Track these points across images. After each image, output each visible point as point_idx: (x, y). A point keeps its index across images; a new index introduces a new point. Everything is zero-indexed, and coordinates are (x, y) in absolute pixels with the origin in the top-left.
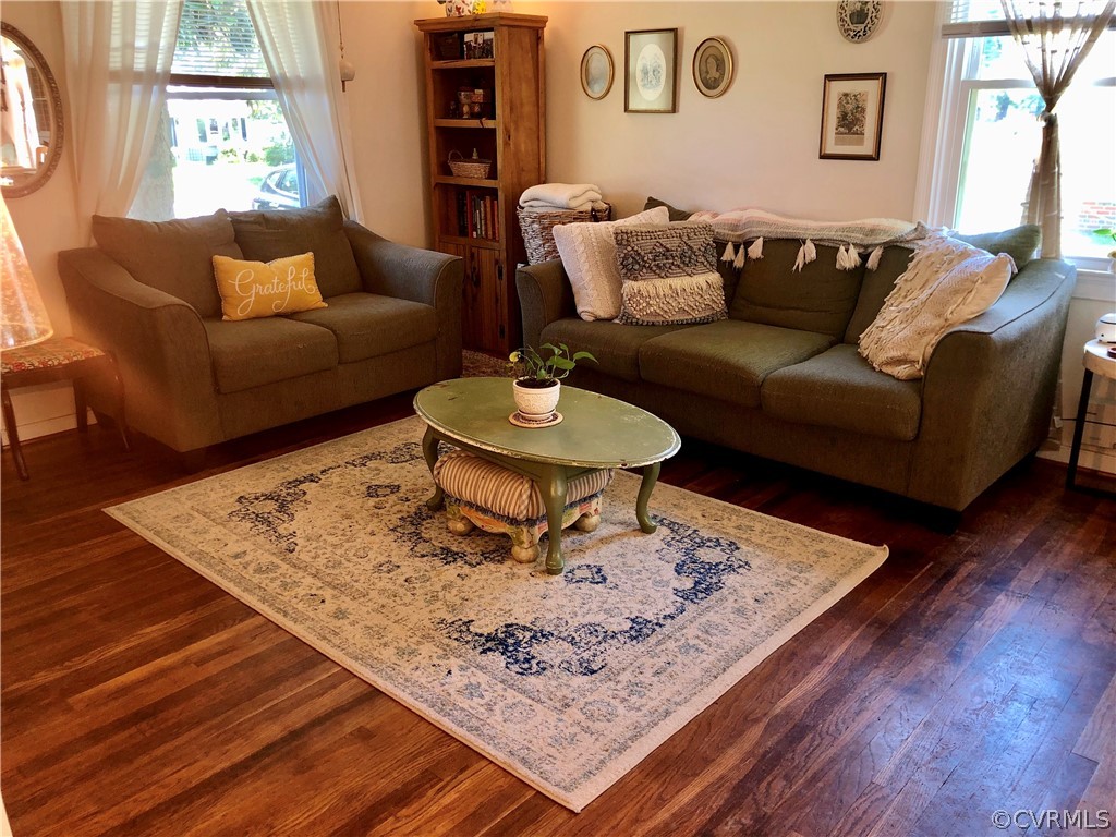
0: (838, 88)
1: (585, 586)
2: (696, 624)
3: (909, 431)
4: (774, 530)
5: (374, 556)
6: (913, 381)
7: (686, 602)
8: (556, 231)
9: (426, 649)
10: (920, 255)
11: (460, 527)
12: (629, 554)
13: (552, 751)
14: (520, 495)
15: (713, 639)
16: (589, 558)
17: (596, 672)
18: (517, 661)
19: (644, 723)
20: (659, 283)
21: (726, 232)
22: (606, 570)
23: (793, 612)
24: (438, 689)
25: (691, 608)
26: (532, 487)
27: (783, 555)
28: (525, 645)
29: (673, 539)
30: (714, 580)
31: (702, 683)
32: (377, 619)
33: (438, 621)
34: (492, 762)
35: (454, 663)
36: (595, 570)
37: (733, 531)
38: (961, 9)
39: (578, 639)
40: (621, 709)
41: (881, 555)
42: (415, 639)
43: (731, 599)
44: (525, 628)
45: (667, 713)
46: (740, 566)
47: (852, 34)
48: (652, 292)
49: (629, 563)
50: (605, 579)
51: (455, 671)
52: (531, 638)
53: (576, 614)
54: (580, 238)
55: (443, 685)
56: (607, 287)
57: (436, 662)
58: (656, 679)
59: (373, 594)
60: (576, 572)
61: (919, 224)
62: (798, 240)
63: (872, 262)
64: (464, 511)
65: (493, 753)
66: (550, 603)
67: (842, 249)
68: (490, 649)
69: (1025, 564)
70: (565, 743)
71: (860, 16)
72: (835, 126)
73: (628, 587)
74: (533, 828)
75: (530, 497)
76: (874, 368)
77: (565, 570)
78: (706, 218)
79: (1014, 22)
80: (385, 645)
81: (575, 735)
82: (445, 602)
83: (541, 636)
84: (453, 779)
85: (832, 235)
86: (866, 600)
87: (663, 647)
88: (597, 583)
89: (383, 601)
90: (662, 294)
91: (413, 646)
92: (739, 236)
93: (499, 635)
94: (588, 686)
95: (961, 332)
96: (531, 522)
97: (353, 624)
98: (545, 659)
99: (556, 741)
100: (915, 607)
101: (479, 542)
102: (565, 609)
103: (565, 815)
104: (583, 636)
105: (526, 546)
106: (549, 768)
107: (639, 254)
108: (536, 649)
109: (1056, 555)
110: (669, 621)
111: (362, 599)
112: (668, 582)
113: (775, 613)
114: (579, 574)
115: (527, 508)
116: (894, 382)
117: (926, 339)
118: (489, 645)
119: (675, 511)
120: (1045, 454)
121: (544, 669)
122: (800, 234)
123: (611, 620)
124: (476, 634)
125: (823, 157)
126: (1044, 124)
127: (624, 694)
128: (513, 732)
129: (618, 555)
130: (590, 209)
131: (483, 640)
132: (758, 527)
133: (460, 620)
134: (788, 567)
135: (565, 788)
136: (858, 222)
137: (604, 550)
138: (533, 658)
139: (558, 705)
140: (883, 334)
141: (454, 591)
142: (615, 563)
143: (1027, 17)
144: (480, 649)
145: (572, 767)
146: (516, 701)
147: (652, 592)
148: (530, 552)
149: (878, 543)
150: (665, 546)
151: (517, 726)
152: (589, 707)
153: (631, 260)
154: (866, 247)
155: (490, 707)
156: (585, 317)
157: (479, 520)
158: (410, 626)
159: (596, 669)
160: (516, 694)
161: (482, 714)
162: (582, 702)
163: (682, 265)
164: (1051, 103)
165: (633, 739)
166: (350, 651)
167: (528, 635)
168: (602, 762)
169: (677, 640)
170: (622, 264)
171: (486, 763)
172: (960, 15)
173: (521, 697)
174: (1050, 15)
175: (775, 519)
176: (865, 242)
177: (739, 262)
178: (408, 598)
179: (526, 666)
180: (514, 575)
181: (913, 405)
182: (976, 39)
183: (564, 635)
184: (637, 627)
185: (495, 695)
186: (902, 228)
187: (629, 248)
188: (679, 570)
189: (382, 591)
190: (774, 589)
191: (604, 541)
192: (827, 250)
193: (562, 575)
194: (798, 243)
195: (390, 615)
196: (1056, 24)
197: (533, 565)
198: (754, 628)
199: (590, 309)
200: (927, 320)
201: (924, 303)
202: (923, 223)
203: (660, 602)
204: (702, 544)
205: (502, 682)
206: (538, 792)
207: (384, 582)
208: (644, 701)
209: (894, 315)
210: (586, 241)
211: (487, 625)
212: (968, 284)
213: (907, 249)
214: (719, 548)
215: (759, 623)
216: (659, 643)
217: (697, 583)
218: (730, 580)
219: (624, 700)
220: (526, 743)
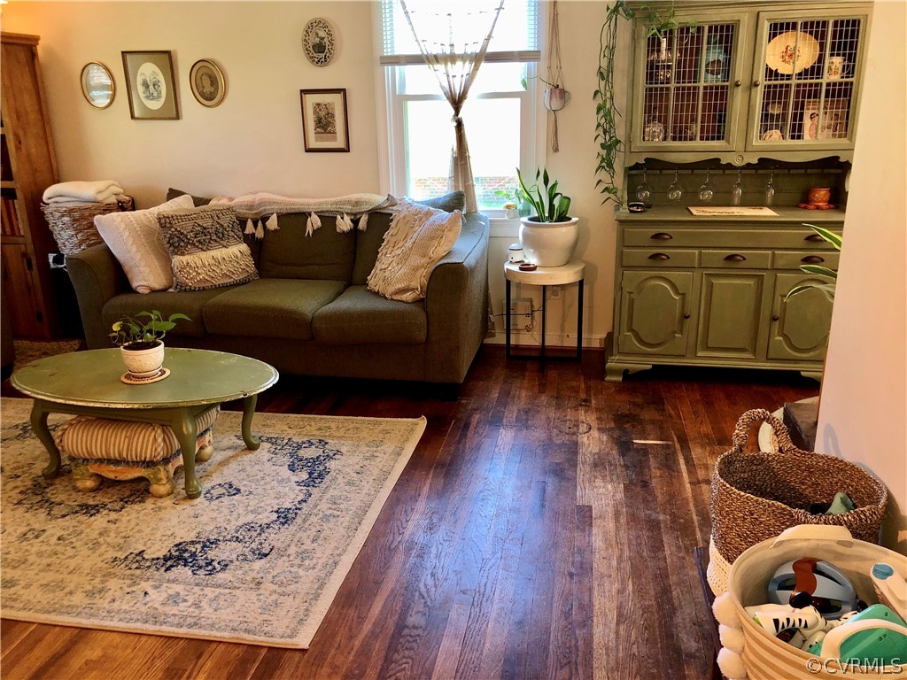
0: (311, 100)
1: (226, 500)
2: (324, 501)
3: (422, 336)
4: (345, 425)
5: (12, 529)
6: (417, 301)
7: (309, 488)
8: (97, 221)
9: (113, 584)
10: (397, 217)
11: (89, 484)
12: (248, 468)
13: (266, 617)
14: (155, 439)
15: (342, 506)
16: (216, 480)
17: (268, 554)
18: (200, 567)
19: (323, 575)
20: (203, 255)
21: (245, 211)
22: (236, 484)
23: (385, 474)
24: (143, 609)
25: (314, 491)
26: (163, 431)
27: (360, 439)
28: (200, 554)
29: (276, 449)
30: (321, 468)
31: (349, 537)
32: (49, 577)
33: (112, 560)
34: (221, 642)
35: (146, 586)
36: (227, 486)
37: (317, 433)
38: (389, 46)
39: (241, 537)
40: (301, 572)
41: (421, 424)
42: (97, 580)
43: (340, 477)
44: (193, 543)
45: (336, 563)
46: (335, 454)
47: (316, 60)
48: (199, 263)
49: (251, 474)
50: (239, 490)
51: (150, 591)
52: (203, 548)
53: (229, 520)
54: (123, 226)
55: (146, 604)
56: (157, 264)
57: (129, 590)
58: (315, 544)
59: (32, 559)
60: (212, 491)
61: (389, 195)
62: (303, 214)
63: (362, 224)
64: (93, 469)
65: (219, 634)
66: (204, 519)
67: (339, 217)
68: (172, 566)
69: (505, 408)
70: (272, 608)
71: (320, 48)
72: (313, 128)
73: (260, 490)
74: (279, 672)
75: (164, 440)
76: (386, 298)
77: (203, 492)
78: (224, 202)
79: (426, 56)
80: (71, 593)
81: (277, 600)
82: (108, 544)
83: (208, 544)
84: (194, 667)
85: (329, 207)
86: (426, 453)
87: (309, 522)
88: (234, 494)
89: (45, 561)
90: (207, 263)
91: (100, 586)
92: (256, 214)
93: (174, 553)
94: (268, 565)
95: (445, 264)
96: (166, 461)
97: (27, 586)
98: (222, 558)
99: (264, 609)
100: (457, 449)
101: (113, 492)
102: (218, 519)
103: (298, 655)
104: (244, 534)
105: (164, 482)
106: (269, 628)
107: (182, 234)
108: (211, 554)
109: (519, 398)
110: (304, 504)
111: (23, 566)
112: (288, 478)
113: (374, 477)
114: (215, 493)
115: (163, 449)
116: (405, 305)
117: (419, 273)
118: (169, 563)
119: (267, 430)
120: (489, 341)
121: (226, 565)
122: (306, 209)
123: (260, 516)
124: (153, 559)
125: (308, 150)
126: (455, 124)
127: (298, 561)
128: (226, 614)
129: (240, 471)
130: (115, 201)
131: (162, 561)
132: (333, 425)
133: (132, 553)
134: (367, 445)
135: (289, 637)
136: (345, 197)
137: (226, 470)
138: (213, 561)
139: (252, 585)
140: (386, 274)
141: (112, 534)
142: (241, 477)
143: (434, 53)
144: (164, 568)
145: (286, 622)
146: (216, 594)
147: (280, 489)
148: (168, 486)
149: (417, 416)
150: (273, 455)
151: (228, 610)
152: (277, 579)
153: (176, 239)
154: (355, 215)
155: (197, 605)
156: (141, 290)
157: (110, 472)
158: (86, 572)
159: (267, 552)
160: (213, 589)
161: (194, 612)
162: (269, 577)
163: (218, 240)
164: (457, 110)
165: (321, 587)
166: (38, 608)
167: (199, 547)
168: (307, 610)
169: (316, 515)
170: (169, 242)
171: (214, 645)
172: (389, 50)
173: (218, 590)
174: (448, 52)
175: (342, 417)
176: (354, 211)
177: (260, 234)
178: (70, 552)
179: (210, 568)
180: (160, 508)
181: (422, 318)
182: (401, 67)
183: (229, 537)
184: (283, 515)
185: (196, 596)
186: (378, 199)
187: (173, 229)
188: (292, 468)
189: (40, 554)
190: (366, 463)
191: (223, 463)
192: (328, 219)
193: (202, 496)
194: (305, 215)
195: (62, 569)
196: (452, 58)
197: (172, 496)
198: (365, 491)
199: (145, 283)
200: (416, 260)
201: (411, 249)
202: (391, 194)
203: (290, 494)
204: (299, 447)
205: (197, 585)
206: (270, 648)
207: (36, 546)
208: (314, 561)
209: (391, 260)
210: (129, 226)
211: (159, 549)
212: (439, 232)
213: (385, 214)
214: (313, 447)
215: (367, 486)
216: (305, 521)
217: (310, 474)
218: (332, 465)
219: (300, 566)
220: (241, 619)
